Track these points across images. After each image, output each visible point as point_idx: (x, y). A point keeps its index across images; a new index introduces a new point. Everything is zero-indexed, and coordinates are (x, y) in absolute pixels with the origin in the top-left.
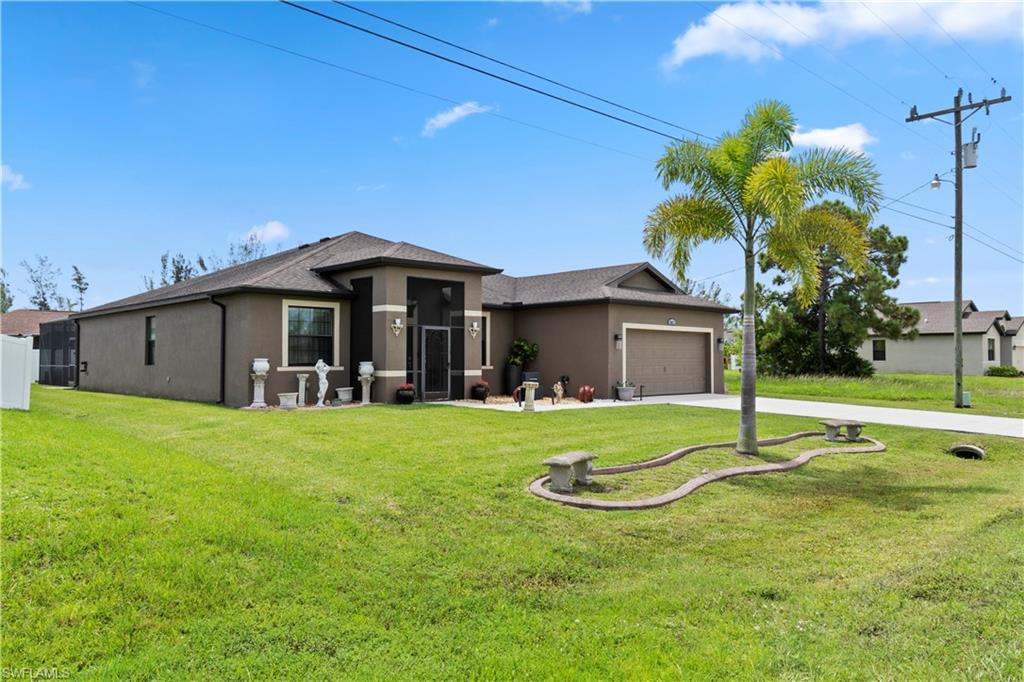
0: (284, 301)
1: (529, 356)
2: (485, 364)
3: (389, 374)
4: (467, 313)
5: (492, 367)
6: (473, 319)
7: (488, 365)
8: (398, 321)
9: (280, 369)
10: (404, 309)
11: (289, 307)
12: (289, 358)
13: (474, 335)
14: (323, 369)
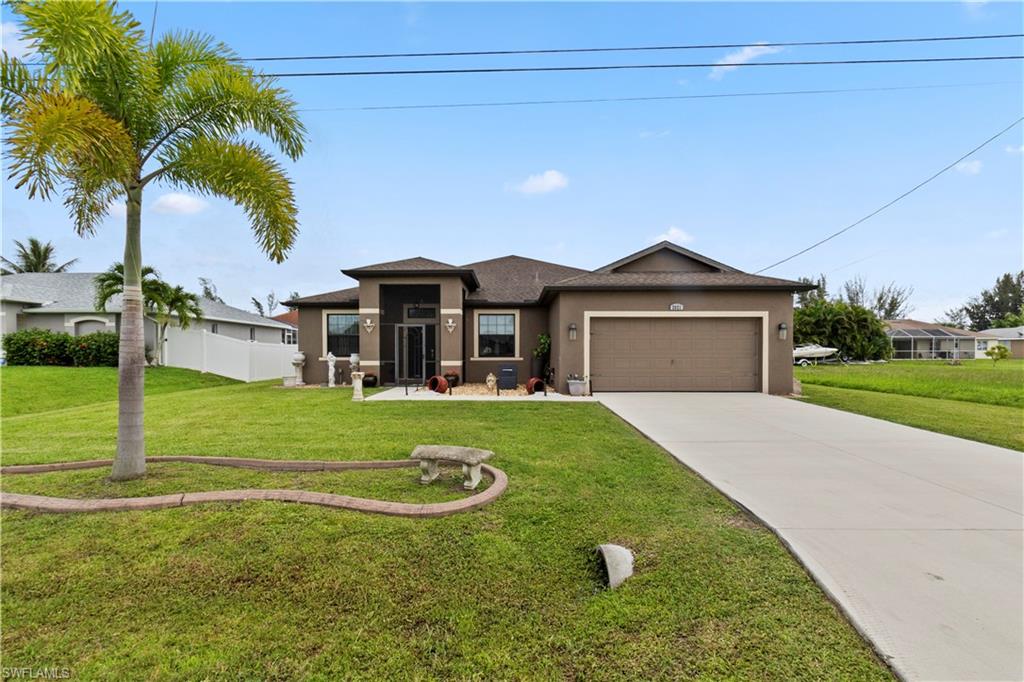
0: (323, 311)
2: (513, 356)
3: (362, 363)
4: (443, 311)
5: (522, 359)
6: (450, 316)
7: (517, 357)
8: (368, 321)
9: (320, 359)
10: (377, 311)
11: (328, 315)
12: (329, 351)
13: (451, 330)
14: (331, 359)
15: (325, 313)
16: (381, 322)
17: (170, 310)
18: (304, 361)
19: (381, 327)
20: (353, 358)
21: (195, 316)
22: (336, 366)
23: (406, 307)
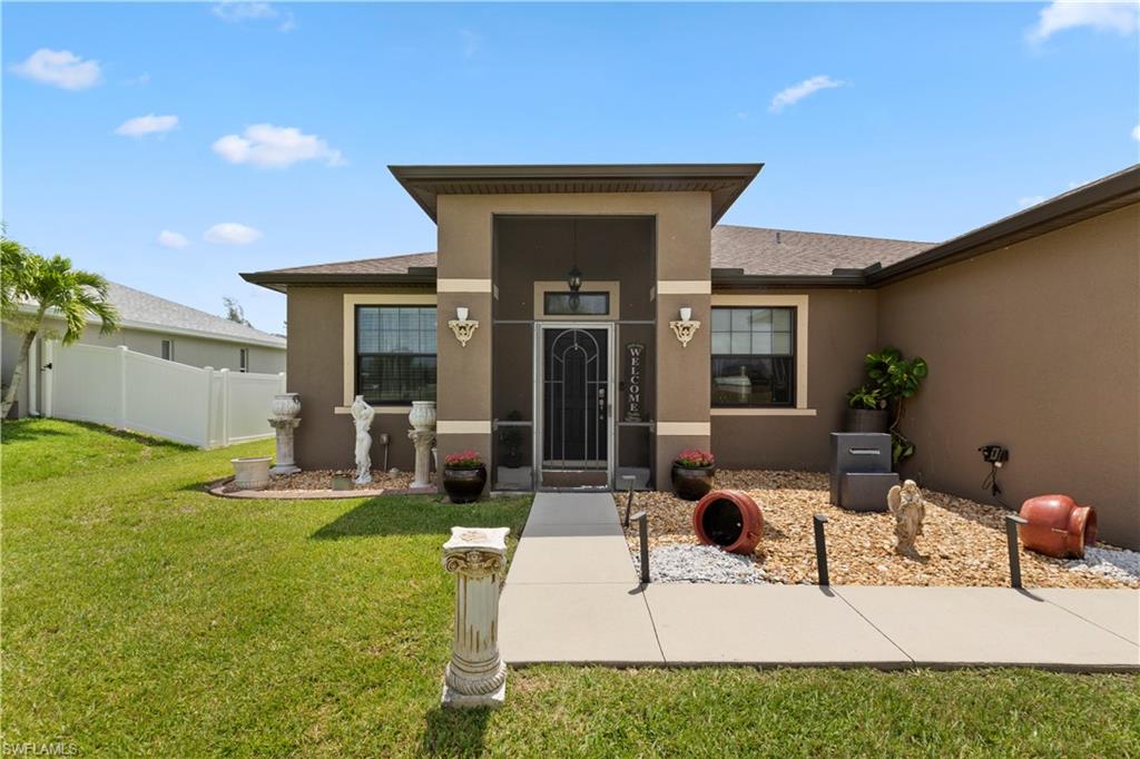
0: (345, 296)
1: (901, 388)
2: (793, 405)
3: (444, 427)
4: (664, 287)
5: (813, 412)
6: (684, 300)
7: (802, 408)
8: (462, 313)
9: (338, 410)
10: (484, 286)
11: (357, 307)
12: (357, 392)
13: (686, 339)
14: (362, 413)
15: (350, 300)
16: (494, 316)
17: (43, 306)
18: (297, 416)
19: (494, 328)
20: (418, 413)
21: (99, 320)
22: (374, 431)
23: (540, 288)
